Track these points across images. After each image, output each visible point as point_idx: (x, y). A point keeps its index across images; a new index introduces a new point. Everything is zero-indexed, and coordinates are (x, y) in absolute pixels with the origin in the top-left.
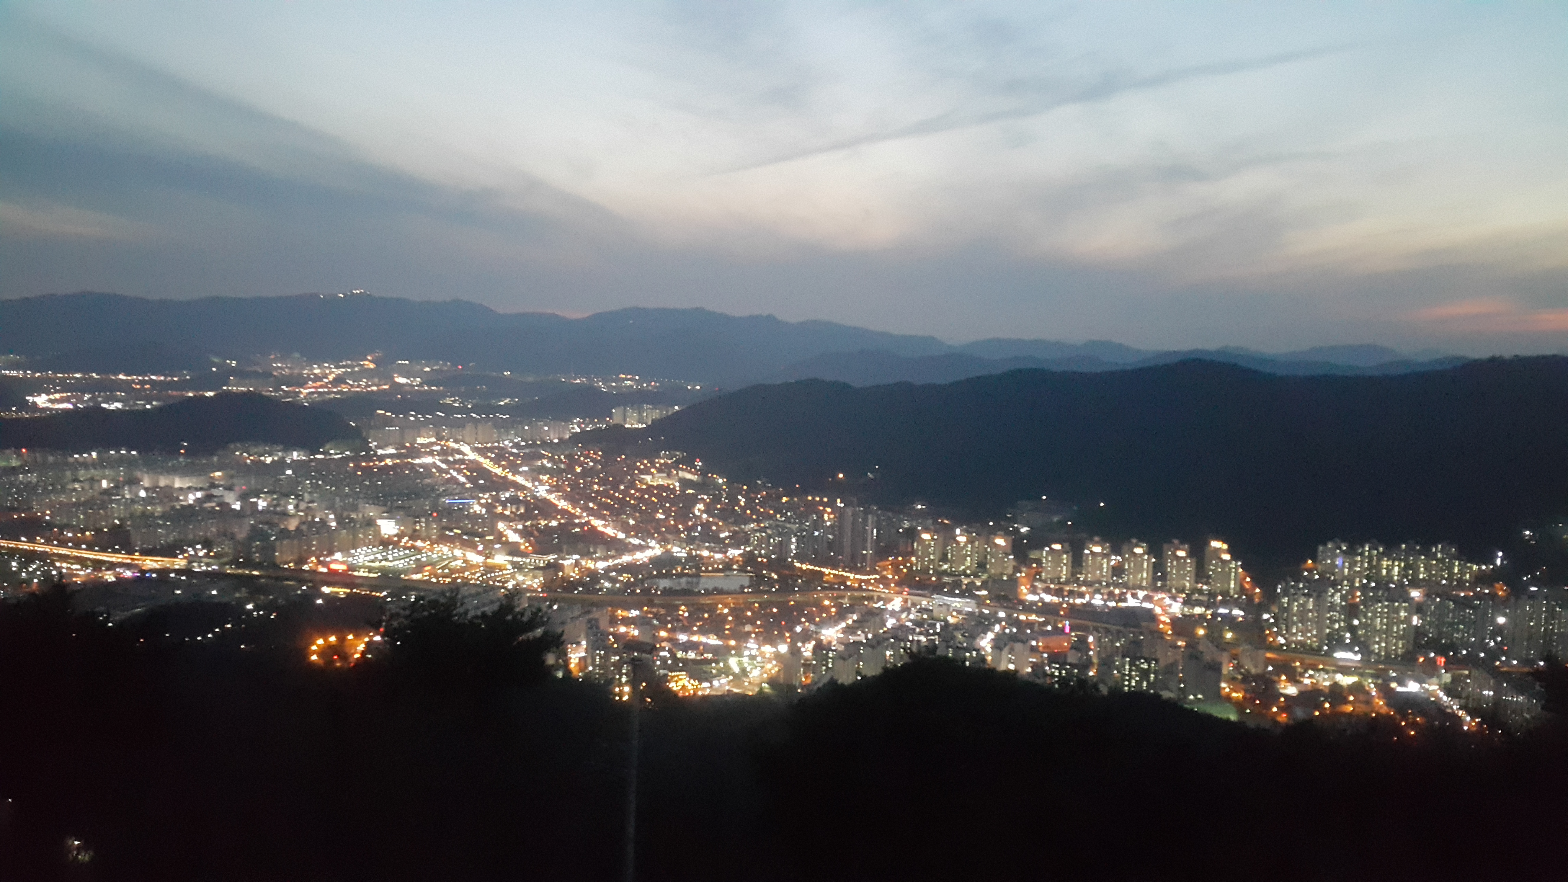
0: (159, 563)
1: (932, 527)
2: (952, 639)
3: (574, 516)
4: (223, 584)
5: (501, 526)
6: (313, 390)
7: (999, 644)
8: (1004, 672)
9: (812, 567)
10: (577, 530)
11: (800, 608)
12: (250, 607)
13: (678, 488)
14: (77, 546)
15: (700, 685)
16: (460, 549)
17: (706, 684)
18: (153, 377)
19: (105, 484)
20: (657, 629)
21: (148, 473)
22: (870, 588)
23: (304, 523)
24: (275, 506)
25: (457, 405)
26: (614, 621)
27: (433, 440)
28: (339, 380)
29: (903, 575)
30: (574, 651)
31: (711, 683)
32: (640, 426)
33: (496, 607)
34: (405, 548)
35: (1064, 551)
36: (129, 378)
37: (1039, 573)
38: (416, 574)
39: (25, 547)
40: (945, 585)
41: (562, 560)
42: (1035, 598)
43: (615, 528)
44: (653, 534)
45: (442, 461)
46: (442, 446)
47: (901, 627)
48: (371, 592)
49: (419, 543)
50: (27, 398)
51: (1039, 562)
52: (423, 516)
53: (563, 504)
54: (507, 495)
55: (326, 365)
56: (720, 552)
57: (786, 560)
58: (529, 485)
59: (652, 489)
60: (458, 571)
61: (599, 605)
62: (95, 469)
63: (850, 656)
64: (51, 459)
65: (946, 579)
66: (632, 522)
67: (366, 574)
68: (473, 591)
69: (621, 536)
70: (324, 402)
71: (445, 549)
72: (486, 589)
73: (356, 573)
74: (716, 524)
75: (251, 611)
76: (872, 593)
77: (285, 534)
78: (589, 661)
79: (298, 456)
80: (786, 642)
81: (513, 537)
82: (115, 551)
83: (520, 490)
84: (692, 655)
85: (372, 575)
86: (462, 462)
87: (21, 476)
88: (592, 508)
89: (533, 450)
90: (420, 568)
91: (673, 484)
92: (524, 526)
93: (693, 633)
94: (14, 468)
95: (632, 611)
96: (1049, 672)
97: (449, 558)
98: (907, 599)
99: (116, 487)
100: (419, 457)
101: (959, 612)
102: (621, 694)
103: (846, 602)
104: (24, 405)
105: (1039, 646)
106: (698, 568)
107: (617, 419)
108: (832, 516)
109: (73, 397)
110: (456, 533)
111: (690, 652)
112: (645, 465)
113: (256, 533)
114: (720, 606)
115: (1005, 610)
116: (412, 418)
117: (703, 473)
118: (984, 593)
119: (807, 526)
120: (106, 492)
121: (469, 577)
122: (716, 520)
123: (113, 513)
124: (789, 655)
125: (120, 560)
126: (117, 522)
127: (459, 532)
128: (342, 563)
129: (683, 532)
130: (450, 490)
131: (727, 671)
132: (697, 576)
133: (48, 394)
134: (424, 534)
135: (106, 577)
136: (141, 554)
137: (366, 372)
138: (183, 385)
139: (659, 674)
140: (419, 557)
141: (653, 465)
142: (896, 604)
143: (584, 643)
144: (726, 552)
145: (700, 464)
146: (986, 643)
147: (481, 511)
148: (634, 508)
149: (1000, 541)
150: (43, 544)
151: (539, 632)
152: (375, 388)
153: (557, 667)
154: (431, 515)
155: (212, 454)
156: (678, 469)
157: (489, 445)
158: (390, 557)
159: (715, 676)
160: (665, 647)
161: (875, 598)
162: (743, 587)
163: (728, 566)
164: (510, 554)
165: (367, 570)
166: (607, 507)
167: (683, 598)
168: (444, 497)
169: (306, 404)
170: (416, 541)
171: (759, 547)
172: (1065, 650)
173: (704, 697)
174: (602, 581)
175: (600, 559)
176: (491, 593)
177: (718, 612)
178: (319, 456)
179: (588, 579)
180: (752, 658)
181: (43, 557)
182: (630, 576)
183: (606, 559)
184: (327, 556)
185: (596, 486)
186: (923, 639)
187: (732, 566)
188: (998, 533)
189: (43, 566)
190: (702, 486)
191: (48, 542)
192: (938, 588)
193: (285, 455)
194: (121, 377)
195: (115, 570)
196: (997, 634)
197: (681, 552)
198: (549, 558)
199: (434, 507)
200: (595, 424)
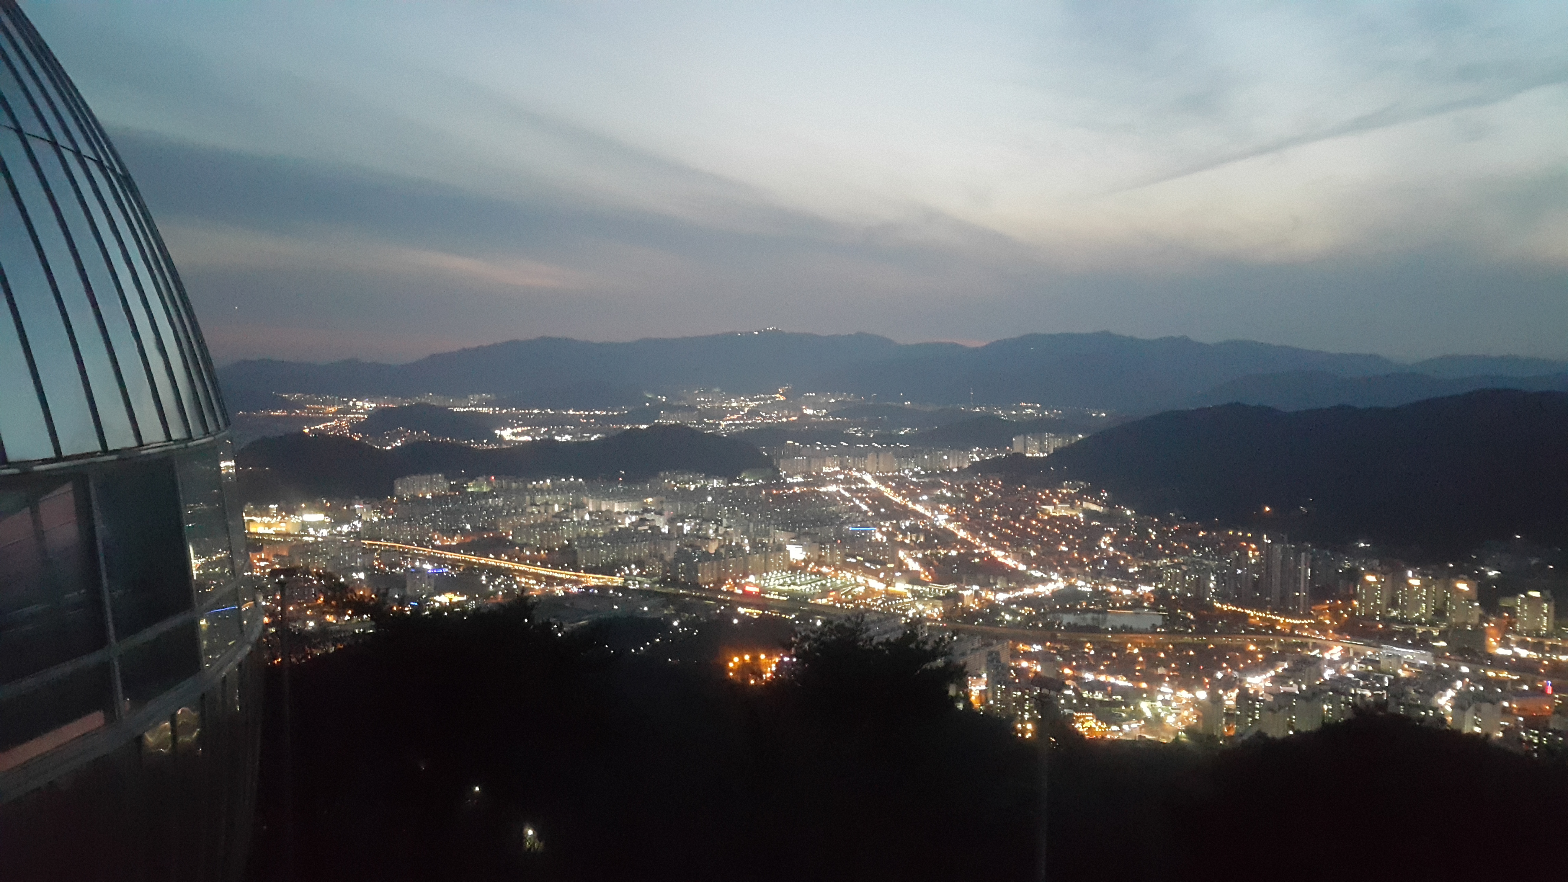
0: (601, 580)
1: (1379, 569)
2: (1403, 695)
3: (972, 546)
4: (653, 601)
5: (902, 554)
6: (731, 422)
7: (1460, 704)
8: (1468, 735)
9: (1235, 608)
10: (977, 560)
11: (1221, 651)
12: (675, 623)
13: (1082, 520)
14: (533, 563)
15: (1109, 728)
16: (863, 575)
17: (1115, 728)
18: (597, 412)
19: (556, 508)
20: (1062, 666)
21: (592, 498)
22: (1305, 634)
23: (722, 546)
24: (698, 530)
25: (859, 435)
26: (1015, 655)
27: (837, 469)
28: (753, 413)
29: (1342, 621)
30: (975, 683)
31: (1120, 727)
32: (1042, 455)
33: (899, 634)
34: (811, 573)
35: (1544, 599)
36: (578, 413)
37: (1512, 624)
38: (821, 599)
39: (493, 563)
40: (1396, 633)
41: (962, 590)
42: (1508, 652)
43: (1015, 559)
44: (1056, 567)
45: (846, 490)
46: (845, 475)
47: (1343, 679)
48: (781, 614)
49: (824, 569)
50: (496, 432)
51: (1512, 611)
52: (828, 542)
53: (962, 534)
54: (907, 523)
55: (742, 398)
56: (1129, 588)
57: (1204, 599)
58: (929, 514)
59: (1054, 520)
60: (861, 598)
61: (1000, 638)
62: (549, 494)
63: (1280, 708)
64: (514, 485)
65: (1397, 627)
66: (1033, 554)
67: (776, 597)
68: (875, 618)
69: (1022, 567)
70: (739, 433)
71: (849, 575)
72: (888, 616)
73: (767, 596)
74: (1125, 559)
75: (676, 628)
76: (1305, 640)
77: (706, 556)
78: (990, 695)
79: (717, 484)
80: (1204, 688)
81: (914, 566)
82: (564, 569)
83: (919, 519)
84: (1098, 696)
85: (781, 598)
86: (864, 490)
87: (490, 500)
88: (992, 538)
89: (933, 479)
90: (825, 593)
91: (1076, 515)
92: (924, 555)
93: (1101, 673)
94: (485, 493)
95: (1035, 646)
96: (1526, 739)
97: (851, 584)
98: (1349, 648)
99: (566, 510)
100: (823, 485)
101: (1412, 665)
102: (1024, 731)
103: (1275, 648)
104: (493, 439)
105: (1514, 708)
106: (1105, 605)
107: (1017, 448)
108: (1257, 553)
109: (531, 430)
110: (858, 560)
111: (1097, 692)
112: (1047, 495)
113: (681, 555)
114: (1129, 645)
115: (1469, 665)
116: (818, 448)
117: (1108, 504)
118: (1443, 644)
119: (1228, 563)
120: (557, 515)
121: (871, 604)
122: (1124, 554)
123: (563, 535)
124: (1211, 704)
125: (568, 577)
126: (566, 542)
127: (862, 559)
128: (756, 585)
129: (1088, 565)
130: (853, 517)
131: (1137, 715)
132: (1104, 612)
133: (512, 428)
134: (829, 560)
135: (557, 592)
136: (585, 572)
137: (776, 404)
138: (621, 419)
139: (1064, 713)
140: (824, 582)
141: (1056, 495)
142: (1335, 653)
143: (984, 675)
144: (1135, 589)
145: (1106, 494)
146: (1445, 701)
147: (882, 539)
148: (1035, 539)
149: (1463, 586)
150: (506, 561)
151: (940, 662)
152: (785, 420)
153: (957, 698)
154: (836, 541)
155: (645, 481)
156: (1081, 500)
157: (890, 474)
158: (798, 581)
159: (1125, 720)
160: (1069, 686)
161: (1311, 644)
162: (1154, 627)
163: (1137, 603)
164: (910, 582)
165: (777, 593)
166: (1006, 537)
167: (1088, 635)
168: (847, 524)
169: (725, 436)
170: (822, 566)
171: (1173, 583)
172: (1545, 714)
173: (1113, 742)
174: (1003, 614)
175: (1001, 590)
176: (892, 620)
177: (1128, 651)
178: (735, 484)
179: (988, 610)
180: (1166, 703)
181: (506, 572)
182: (1031, 609)
183: (1006, 590)
184: (742, 578)
185: (996, 516)
186: (1368, 693)
187: (1143, 603)
188: (1461, 576)
189: (506, 581)
190: (1108, 519)
191: (510, 560)
192: (1386, 637)
193: (706, 483)
194: (571, 412)
195: (564, 586)
196: (1459, 692)
197: (1085, 586)
198: (948, 588)
199: (838, 535)
200: (994, 453)
